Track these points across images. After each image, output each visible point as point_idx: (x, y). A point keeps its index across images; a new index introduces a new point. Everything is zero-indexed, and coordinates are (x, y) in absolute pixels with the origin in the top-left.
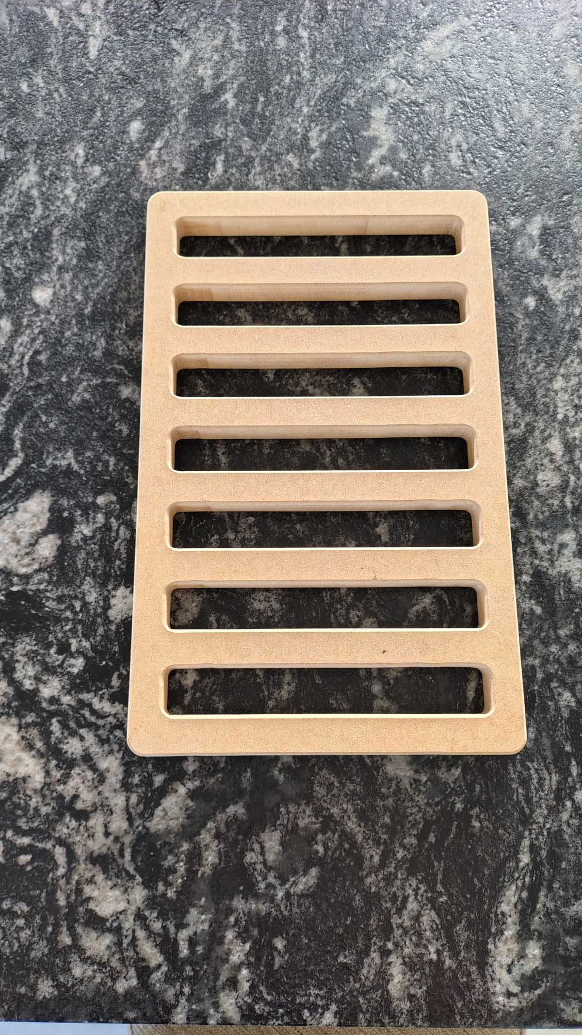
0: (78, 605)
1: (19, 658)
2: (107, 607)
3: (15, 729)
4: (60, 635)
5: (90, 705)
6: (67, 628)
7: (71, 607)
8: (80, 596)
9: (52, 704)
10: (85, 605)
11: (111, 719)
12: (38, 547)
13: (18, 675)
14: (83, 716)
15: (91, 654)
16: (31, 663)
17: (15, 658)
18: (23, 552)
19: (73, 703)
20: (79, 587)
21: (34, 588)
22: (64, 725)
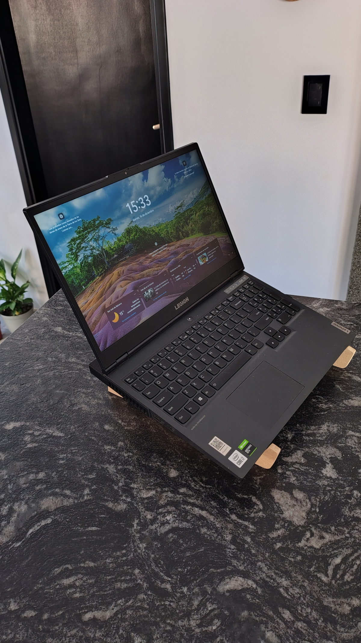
8: (324, 486)
18: (300, 504)
20: (320, 486)
21: (318, 503)
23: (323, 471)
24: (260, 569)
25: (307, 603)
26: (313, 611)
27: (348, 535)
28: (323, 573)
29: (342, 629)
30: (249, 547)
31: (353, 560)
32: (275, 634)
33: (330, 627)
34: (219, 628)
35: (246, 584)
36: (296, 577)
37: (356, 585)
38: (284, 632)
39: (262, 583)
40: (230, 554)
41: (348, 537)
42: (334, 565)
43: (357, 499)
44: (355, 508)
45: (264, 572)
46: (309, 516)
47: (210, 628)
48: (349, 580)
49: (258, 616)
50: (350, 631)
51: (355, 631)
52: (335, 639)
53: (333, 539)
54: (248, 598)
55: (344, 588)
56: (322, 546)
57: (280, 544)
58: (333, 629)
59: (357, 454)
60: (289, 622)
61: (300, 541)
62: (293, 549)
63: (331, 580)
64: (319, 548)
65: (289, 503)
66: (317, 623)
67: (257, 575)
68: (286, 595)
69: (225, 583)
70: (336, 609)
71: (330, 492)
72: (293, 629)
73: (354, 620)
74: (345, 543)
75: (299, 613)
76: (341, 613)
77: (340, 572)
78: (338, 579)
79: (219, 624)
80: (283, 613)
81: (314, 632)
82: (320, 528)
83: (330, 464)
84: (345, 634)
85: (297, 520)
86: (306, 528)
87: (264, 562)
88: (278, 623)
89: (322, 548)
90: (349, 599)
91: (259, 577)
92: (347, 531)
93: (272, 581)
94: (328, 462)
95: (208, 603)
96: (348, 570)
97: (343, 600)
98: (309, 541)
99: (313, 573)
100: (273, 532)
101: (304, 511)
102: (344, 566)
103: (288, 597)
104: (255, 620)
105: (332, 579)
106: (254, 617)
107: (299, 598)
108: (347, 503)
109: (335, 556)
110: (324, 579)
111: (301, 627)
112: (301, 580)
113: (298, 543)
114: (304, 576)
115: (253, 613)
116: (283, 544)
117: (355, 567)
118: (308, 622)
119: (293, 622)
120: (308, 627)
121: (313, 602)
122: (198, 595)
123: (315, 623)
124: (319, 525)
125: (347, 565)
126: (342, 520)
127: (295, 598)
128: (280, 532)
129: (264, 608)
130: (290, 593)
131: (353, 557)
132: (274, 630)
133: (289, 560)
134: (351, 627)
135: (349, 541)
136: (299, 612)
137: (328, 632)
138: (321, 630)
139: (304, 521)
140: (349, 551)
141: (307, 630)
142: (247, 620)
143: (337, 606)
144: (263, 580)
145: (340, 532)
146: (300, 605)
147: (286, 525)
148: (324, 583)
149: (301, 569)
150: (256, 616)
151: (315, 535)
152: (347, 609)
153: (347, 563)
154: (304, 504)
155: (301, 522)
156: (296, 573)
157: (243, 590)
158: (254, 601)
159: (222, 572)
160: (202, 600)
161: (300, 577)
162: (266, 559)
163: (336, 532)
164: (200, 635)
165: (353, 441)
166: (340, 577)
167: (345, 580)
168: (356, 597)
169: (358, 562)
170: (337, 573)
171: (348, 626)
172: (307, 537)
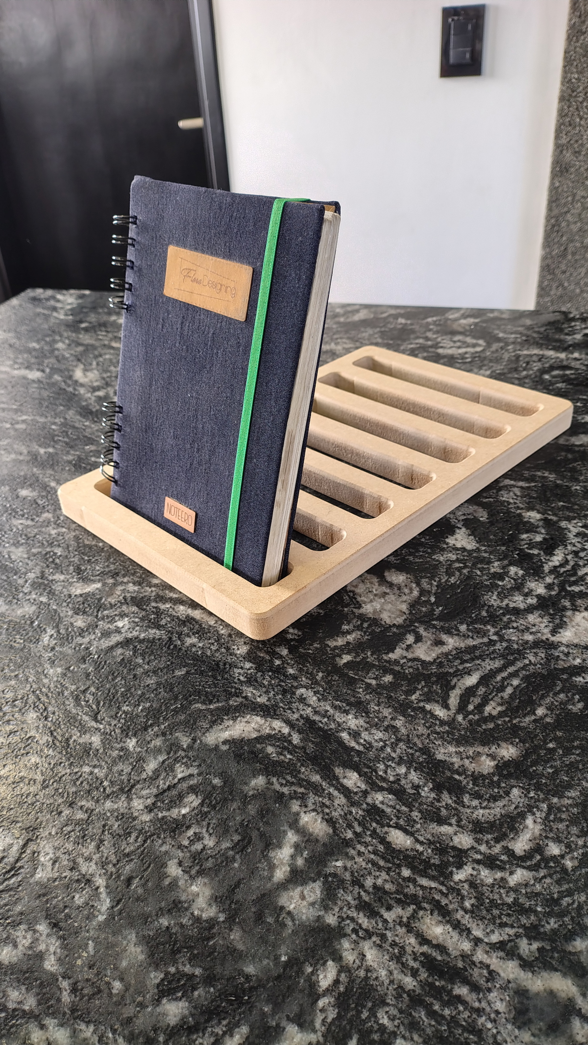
0: (457, 565)
1: (504, 603)
2: (464, 549)
3: (577, 613)
4: (485, 577)
5: (555, 567)
6: (479, 573)
7: (459, 569)
8: (449, 563)
9: (553, 588)
10: (458, 560)
11: (569, 557)
12: (395, 582)
13: (522, 606)
14: (565, 572)
15: (506, 562)
16: (510, 598)
17: (504, 606)
18: (397, 592)
19: (553, 576)
20: (441, 562)
21: (434, 589)
22: (575, 583)
23: (447, 540)
24: (302, 700)
25: (400, 757)
26: (412, 771)
27: (495, 638)
28: (437, 702)
29: (475, 803)
30: (283, 664)
31: (504, 679)
32: (323, 818)
33: (447, 799)
34: (196, 811)
35: (268, 728)
36: (379, 712)
37: (509, 721)
38: (343, 813)
39: (303, 724)
40: (242, 678)
41: (495, 641)
42: (463, 688)
43: (515, 580)
44: (511, 593)
45: (309, 706)
46: (414, 609)
47: (174, 813)
48: (495, 713)
49: (286, 785)
50: (493, 806)
51: (504, 806)
52: (458, 822)
53: (463, 645)
54: (270, 752)
55: (484, 727)
56: (438, 658)
57: (349, 656)
58: (455, 802)
59: (519, 511)
60: (356, 793)
61: (392, 650)
62: (377, 663)
63: (455, 714)
64: (432, 660)
65: (374, 590)
66: (419, 793)
67: (294, 710)
68: (353, 744)
69: (221, 727)
70: (463, 766)
71: (459, 571)
72: (365, 806)
73: (504, 785)
74: (488, 650)
75: (381, 776)
76: (474, 772)
77: (477, 700)
78: (472, 713)
79: (196, 803)
80: (345, 777)
81: (411, 811)
82: (436, 628)
83: (464, 529)
84: (481, 811)
85: (390, 617)
86: (407, 627)
87: (312, 688)
88: (330, 796)
89: (438, 661)
90: (493, 748)
91: (299, 715)
92: (492, 630)
93: (326, 720)
94: (459, 526)
95: (178, 765)
96: (494, 697)
97: (480, 749)
98: (412, 650)
99: (417, 703)
100: (336, 637)
101: (405, 602)
102: (484, 690)
103: (357, 747)
104: (278, 792)
105: (457, 713)
106: (277, 787)
107: (382, 749)
108: (494, 586)
109: (465, 673)
110: (440, 712)
111: (382, 803)
112: (390, 717)
113: (387, 653)
114: (395, 710)
115: (278, 779)
116: (355, 657)
117: (509, 690)
118: (398, 792)
119: (365, 793)
120: (398, 802)
121: (412, 754)
122: (159, 751)
123: (414, 794)
124: (434, 622)
125: (491, 686)
126: (484, 614)
127: (373, 750)
128: (350, 638)
129: (303, 769)
130: (362, 741)
131: (504, 674)
132: (320, 809)
133: (366, 683)
134: (495, 798)
135: (498, 646)
136: (381, 773)
137: (442, 809)
138: (428, 806)
139: (405, 617)
140: (497, 664)
141: (395, 808)
142: (260, 795)
143: (466, 760)
144: (307, 719)
145: (478, 633)
146: (384, 762)
147: (365, 625)
148: (440, 720)
149: (389, 698)
150: (282, 785)
151: (424, 639)
152: (487, 765)
153: (492, 684)
154: (406, 591)
155: (398, 619)
156: (379, 705)
157: (260, 739)
158: (282, 757)
159: (218, 709)
160: (164, 762)
161: (386, 712)
162: (317, 683)
163: (470, 634)
164: (150, 827)
165: (511, 494)
166: (475, 708)
167: (486, 714)
168: (508, 743)
169: (516, 682)
170: (469, 703)
171: (488, 795)
172: (408, 643)
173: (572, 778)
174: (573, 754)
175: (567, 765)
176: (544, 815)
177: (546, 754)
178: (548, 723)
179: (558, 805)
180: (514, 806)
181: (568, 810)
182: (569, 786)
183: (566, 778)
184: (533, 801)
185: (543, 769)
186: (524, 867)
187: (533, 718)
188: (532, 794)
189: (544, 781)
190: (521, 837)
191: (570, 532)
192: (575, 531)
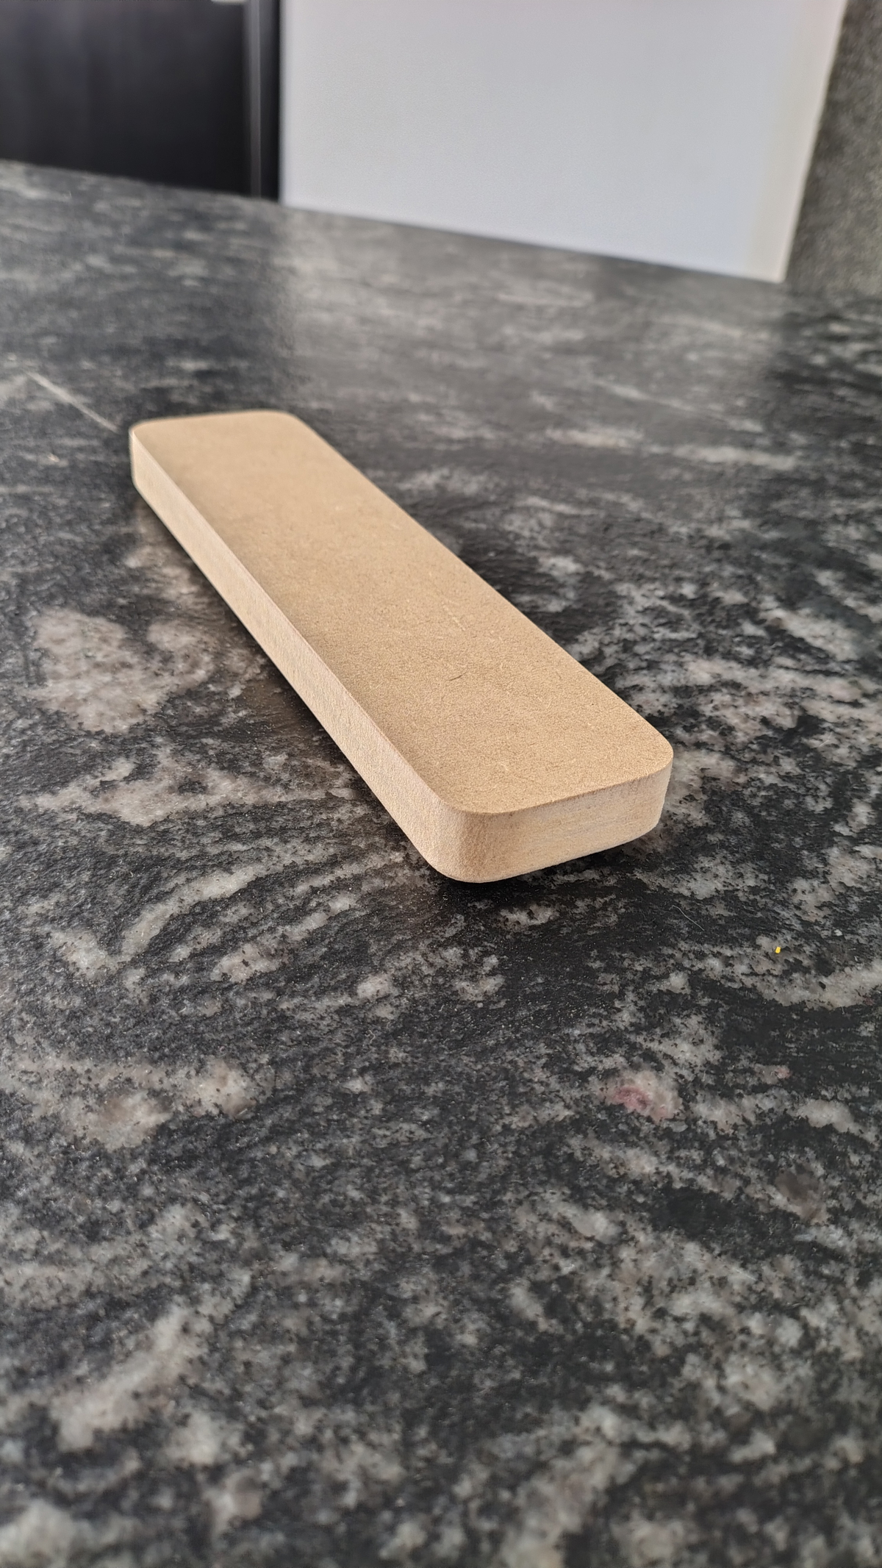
27: (344, 793)
28: (94, 929)
29: (26, 1239)
31: (314, 890)
41: (339, 800)
42: (191, 900)
46: (174, 707)
50: (79, 1255)
53: (250, 799)
55: (184, 1011)
56: (167, 820)
59: (533, 554)
63: (124, 967)
64: (146, 824)
65: (100, 655)
73: (147, 1191)
74: (310, 818)
76: (76, 1141)
77: (208, 937)
78: (177, 969)
82: (205, 753)
84: (29, 1270)
85: (101, 714)
86: (127, 744)
89: (161, 828)
90: (181, 1073)
97: (140, 1072)
98: (108, 795)
99: (34, 925)
101: (161, 688)
105: (134, 963)
109: (219, 865)
110: (85, 957)
113: (36, 795)
117: (314, 921)
124: (205, 741)
125: (270, 907)
131: (322, 881)
135: (339, 814)
139: (140, 719)
140: (318, 854)
143: (78, 1099)
145: (306, 776)
148: (70, 976)
151: (157, 773)
152: (132, 1123)
153: (274, 901)
154: (179, 666)
155: (118, 722)
163: (285, 777)
166: (192, 956)
167: (215, 975)
168: (233, 1062)
169: (342, 903)
170: (181, 940)
171: (81, 1219)
172: (110, 776)
173: (373, 1195)
174: (412, 1119)
175: (377, 1154)
176: (227, 1307)
177: (329, 1108)
178: (378, 1021)
179: (293, 1279)
180: (143, 1265)
181: (312, 1304)
182: (352, 1219)
183: (355, 1194)
184: (214, 1255)
185: (299, 1156)
186: (61, 1500)
187: (343, 1000)
188: (223, 1234)
189: (281, 1194)
190: (112, 1379)
191: (631, 603)
192: (642, 602)
